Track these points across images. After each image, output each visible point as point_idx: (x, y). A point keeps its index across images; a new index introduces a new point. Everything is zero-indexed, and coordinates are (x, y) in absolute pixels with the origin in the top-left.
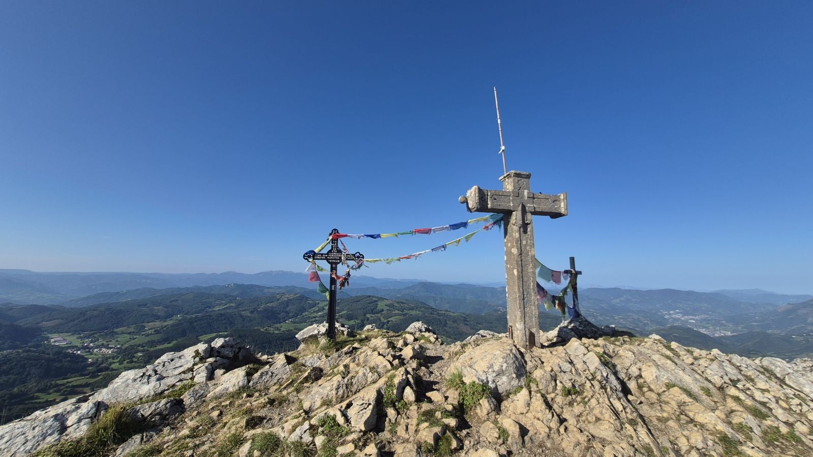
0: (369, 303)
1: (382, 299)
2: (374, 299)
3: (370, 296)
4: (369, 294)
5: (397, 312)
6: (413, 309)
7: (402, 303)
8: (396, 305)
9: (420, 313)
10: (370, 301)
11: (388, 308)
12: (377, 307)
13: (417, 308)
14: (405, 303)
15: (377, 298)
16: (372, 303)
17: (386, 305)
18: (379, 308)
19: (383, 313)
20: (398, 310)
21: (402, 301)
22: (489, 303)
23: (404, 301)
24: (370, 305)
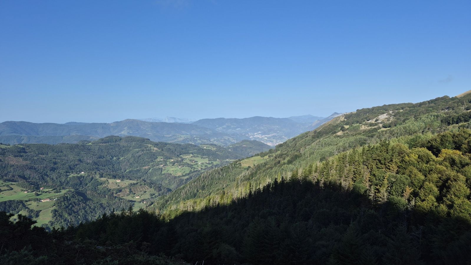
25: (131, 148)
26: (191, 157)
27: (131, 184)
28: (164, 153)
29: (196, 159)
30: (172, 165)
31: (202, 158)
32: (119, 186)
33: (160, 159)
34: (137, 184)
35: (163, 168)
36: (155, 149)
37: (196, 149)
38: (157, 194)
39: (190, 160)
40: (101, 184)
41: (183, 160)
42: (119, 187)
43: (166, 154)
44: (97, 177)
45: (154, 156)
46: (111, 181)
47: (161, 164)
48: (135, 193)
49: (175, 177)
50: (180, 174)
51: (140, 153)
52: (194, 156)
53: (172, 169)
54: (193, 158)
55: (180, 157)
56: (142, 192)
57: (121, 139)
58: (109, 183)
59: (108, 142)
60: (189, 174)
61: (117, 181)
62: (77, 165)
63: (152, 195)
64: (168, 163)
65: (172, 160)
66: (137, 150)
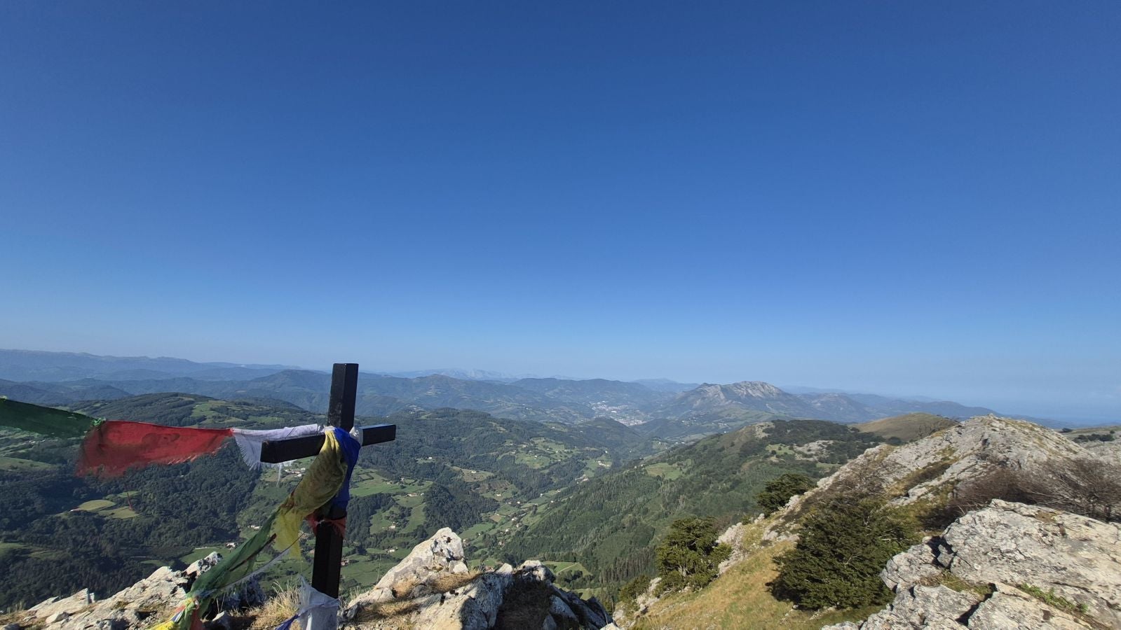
0: (174, 407)
1: (205, 399)
2: (186, 399)
3: (176, 395)
4: (176, 391)
5: (234, 419)
6: (267, 414)
7: (245, 404)
8: (234, 408)
9: (281, 419)
10: (176, 403)
11: (215, 414)
12: (190, 414)
13: (275, 412)
14: (252, 405)
15: (194, 396)
16: (179, 406)
17: (212, 409)
18: (196, 413)
19: (204, 422)
20: (237, 417)
21: (247, 401)
22: (398, 401)
23: (250, 402)
24: (176, 410)
25: (472, 426)
26: (544, 442)
27: (490, 478)
28: (513, 435)
29: (550, 445)
30: (527, 453)
31: (557, 444)
32: (475, 479)
33: (509, 443)
34: (496, 477)
35: (516, 457)
36: (502, 429)
37: (545, 430)
38: (519, 493)
39: (544, 447)
40: (455, 475)
41: (535, 445)
42: (475, 481)
43: (515, 436)
44: (449, 465)
45: (501, 439)
46: (465, 471)
47: (512, 451)
48: (495, 490)
49: (534, 471)
50: (537, 466)
51: (485, 434)
52: (547, 441)
53: (526, 459)
54: (547, 444)
55: (533, 442)
56: (503, 489)
57: (458, 413)
58: (463, 474)
59: (445, 416)
60: (549, 467)
61: (472, 472)
62: (420, 447)
63: (514, 493)
64: (519, 449)
65: (524, 446)
66: (480, 428)
